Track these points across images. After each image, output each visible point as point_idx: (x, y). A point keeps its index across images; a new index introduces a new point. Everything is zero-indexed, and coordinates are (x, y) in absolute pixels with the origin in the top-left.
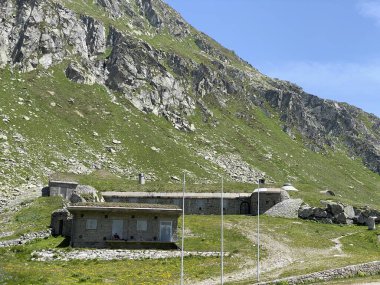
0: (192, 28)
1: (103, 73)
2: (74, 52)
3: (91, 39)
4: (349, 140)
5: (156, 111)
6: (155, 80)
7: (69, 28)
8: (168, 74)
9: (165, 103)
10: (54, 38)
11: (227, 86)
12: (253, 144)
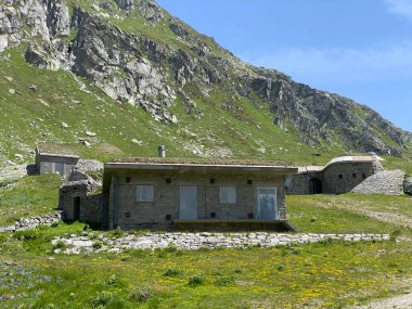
0: (165, 12)
1: (68, 57)
2: (34, 34)
3: (52, 19)
4: (346, 132)
5: (132, 101)
6: (130, 66)
7: (27, 7)
8: (144, 59)
9: (142, 92)
10: (9, 16)
11: (210, 74)
12: (244, 138)
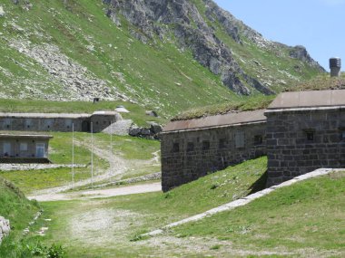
12: (73, 33)
